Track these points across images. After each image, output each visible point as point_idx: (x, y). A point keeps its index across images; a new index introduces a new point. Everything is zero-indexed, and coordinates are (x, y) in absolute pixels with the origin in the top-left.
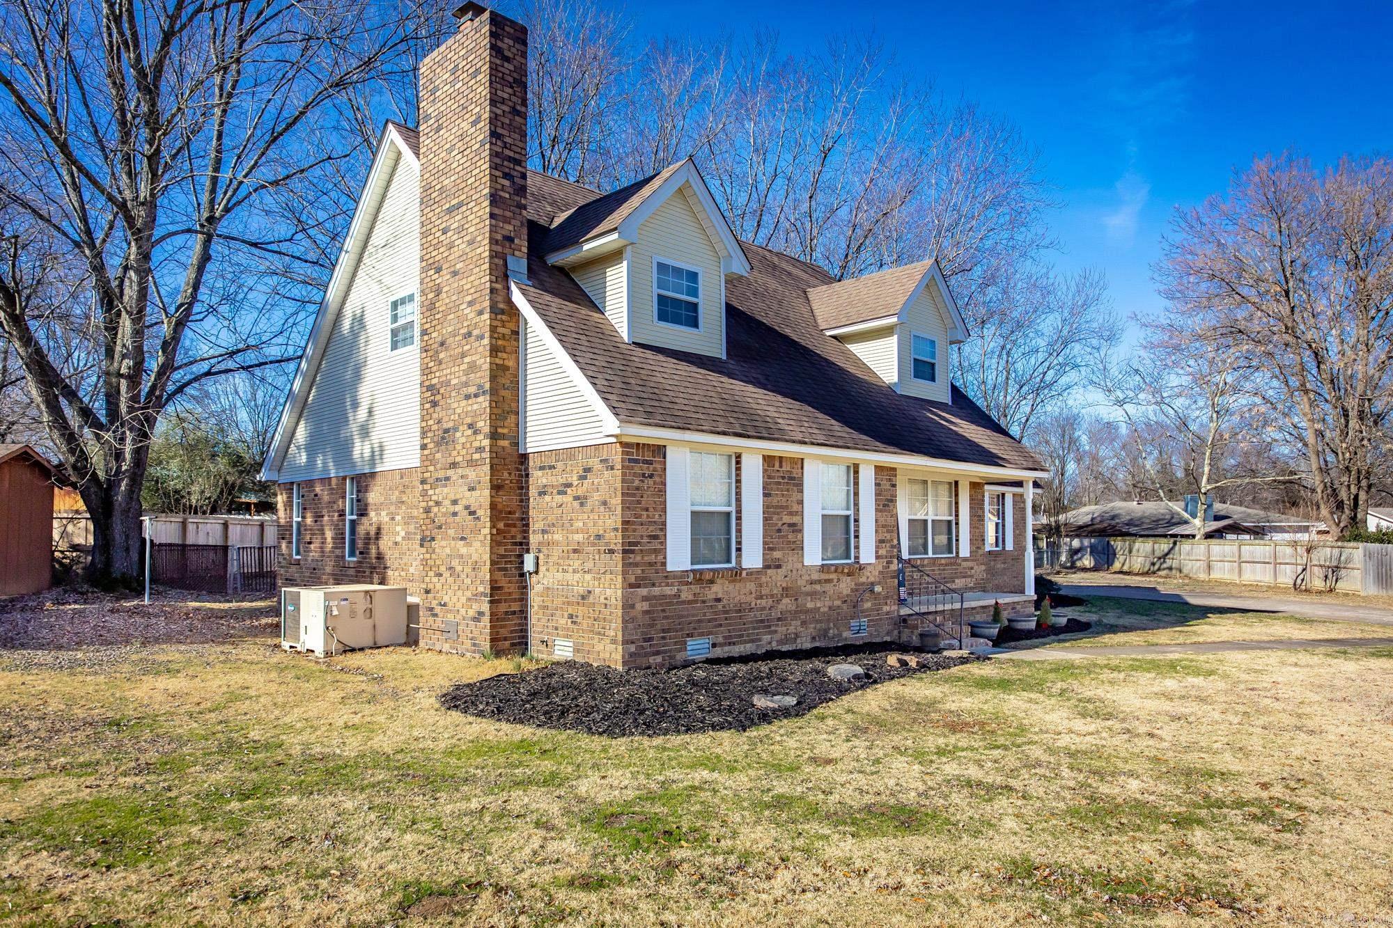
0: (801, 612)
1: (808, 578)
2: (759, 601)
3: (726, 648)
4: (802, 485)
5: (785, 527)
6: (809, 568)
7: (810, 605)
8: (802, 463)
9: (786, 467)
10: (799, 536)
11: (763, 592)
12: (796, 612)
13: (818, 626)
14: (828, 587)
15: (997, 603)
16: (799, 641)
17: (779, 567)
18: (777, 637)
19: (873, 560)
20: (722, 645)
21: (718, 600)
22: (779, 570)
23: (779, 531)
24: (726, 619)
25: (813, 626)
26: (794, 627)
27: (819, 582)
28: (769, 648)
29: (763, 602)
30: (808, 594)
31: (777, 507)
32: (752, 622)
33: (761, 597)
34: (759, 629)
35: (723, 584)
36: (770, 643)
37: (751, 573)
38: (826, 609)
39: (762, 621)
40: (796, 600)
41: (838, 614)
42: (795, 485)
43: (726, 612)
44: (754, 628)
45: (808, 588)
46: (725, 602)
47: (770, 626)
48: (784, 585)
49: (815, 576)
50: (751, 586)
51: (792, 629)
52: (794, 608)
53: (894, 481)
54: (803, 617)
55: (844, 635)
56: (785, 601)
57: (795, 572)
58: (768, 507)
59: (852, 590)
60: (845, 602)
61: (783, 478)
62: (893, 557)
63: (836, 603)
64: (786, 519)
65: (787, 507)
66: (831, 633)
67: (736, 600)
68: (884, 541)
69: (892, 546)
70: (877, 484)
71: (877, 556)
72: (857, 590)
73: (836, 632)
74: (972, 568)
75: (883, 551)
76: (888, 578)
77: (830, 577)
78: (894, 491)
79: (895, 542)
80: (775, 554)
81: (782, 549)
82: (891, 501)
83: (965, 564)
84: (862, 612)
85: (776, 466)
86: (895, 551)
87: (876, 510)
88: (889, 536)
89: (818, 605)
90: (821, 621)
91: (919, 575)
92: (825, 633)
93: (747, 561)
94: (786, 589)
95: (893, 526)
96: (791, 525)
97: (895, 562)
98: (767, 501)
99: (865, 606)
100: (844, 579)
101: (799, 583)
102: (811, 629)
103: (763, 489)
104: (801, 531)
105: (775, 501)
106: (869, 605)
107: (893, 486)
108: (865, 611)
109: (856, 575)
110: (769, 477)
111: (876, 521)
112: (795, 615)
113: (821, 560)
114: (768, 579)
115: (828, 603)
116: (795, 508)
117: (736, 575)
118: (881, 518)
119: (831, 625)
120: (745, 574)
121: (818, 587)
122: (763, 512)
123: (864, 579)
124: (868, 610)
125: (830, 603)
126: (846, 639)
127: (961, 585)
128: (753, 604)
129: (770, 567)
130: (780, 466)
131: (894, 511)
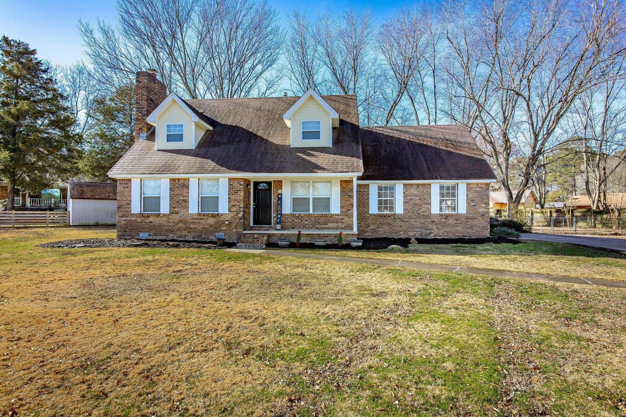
0: (188, 228)
1: (191, 217)
3: (154, 237)
4: (188, 187)
5: (181, 201)
6: (191, 214)
7: (192, 226)
8: (189, 180)
9: (181, 182)
10: (187, 204)
11: (170, 221)
12: (185, 228)
13: (196, 234)
14: (202, 221)
15: (299, 233)
16: (186, 237)
17: (178, 213)
18: (176, 235)
19: (227, 212)
20: (152, 235)
21: (151, 222)
23: (178, 202)
24: (154, 228)
27: (197, 219)
29: (170, 224)
30: (192, 223)
31: (177, 195)
32: (165, 230)
33: (169, 223)
34: (168, 232)
35: (153, 218)
36: (173, 237)
37: (164, 215)
38: (201, 228)
39: (169, 230)
40: (186, 224)
41: (207, 230)
42: (186, 187)
43: (155, 226)
44: (166, 232)
45: (192, 221)
46: (154, 223)
47: (173, 232)
48: (180, 219)
49: (196, 217)
50: (165, 219)
53: (242, 183)
54: (189, 230)
55: (211, 238)
56: (180, 224)
57: (185, 215)
58: (173, 195)
59: (215, 222)
60: (211, 226)
61: (180, 185)
62: (241, 211)
63: (206, 227)
64: (181, 198)
65: (182, 194)
66: (203, 236)
67: (158, 223)
68: (234, 206)
69: (240, 207)
70: (230, 185)
71: (230, 211)
72: (218, 223)
73: (206, 236)
74: (344, 219)
75: (234, 209)
76: (237, 219)
77: (203, 217)
78: (242, 187)
79: (242, 206)
80: (175, 209)
81: (179, 208)
82: (240, 191)
83: (337, 217)
84: (221, 230)
85: (177, 181)
86: (242, 209)
87: (229, 194)
88: (238, 204)
89: (197, 227)
90: (198, 232)
91: (300, 221)
92: (200, 236)
93: (162, 211)
94: (181, 220)
95: (241, 200)
96: (183, 200)
97: (242, 213)
98: (172, 193)
99: (223, 228)
100: (211, 218)
101: (187, 219)
102: (193, 234)
103: (170, 189)
104: (188, 202)
105: (176, 193)
106: (225, 228)
107: (241, 185)
108: (223, 230)
109: (217, 217)
110: (173, 185)
111: (229, 198)
112: (185, 229)
113: (200, 212)
114: (172, 217)
115: (202, 226)
116: (185, 194)
117: (158, 215)
118: (233, 197)
119: (203, 234)
120: (162, 215)
121: (197, 221)
122: (170, 196)
123: (222, 219)
124: (225, 230)
125: (203, 226)
126: (211, 239)
127: (333, 226)
128: (165, 224)
129: (173, 213)
130: (179, 181)
131: (242, 194)
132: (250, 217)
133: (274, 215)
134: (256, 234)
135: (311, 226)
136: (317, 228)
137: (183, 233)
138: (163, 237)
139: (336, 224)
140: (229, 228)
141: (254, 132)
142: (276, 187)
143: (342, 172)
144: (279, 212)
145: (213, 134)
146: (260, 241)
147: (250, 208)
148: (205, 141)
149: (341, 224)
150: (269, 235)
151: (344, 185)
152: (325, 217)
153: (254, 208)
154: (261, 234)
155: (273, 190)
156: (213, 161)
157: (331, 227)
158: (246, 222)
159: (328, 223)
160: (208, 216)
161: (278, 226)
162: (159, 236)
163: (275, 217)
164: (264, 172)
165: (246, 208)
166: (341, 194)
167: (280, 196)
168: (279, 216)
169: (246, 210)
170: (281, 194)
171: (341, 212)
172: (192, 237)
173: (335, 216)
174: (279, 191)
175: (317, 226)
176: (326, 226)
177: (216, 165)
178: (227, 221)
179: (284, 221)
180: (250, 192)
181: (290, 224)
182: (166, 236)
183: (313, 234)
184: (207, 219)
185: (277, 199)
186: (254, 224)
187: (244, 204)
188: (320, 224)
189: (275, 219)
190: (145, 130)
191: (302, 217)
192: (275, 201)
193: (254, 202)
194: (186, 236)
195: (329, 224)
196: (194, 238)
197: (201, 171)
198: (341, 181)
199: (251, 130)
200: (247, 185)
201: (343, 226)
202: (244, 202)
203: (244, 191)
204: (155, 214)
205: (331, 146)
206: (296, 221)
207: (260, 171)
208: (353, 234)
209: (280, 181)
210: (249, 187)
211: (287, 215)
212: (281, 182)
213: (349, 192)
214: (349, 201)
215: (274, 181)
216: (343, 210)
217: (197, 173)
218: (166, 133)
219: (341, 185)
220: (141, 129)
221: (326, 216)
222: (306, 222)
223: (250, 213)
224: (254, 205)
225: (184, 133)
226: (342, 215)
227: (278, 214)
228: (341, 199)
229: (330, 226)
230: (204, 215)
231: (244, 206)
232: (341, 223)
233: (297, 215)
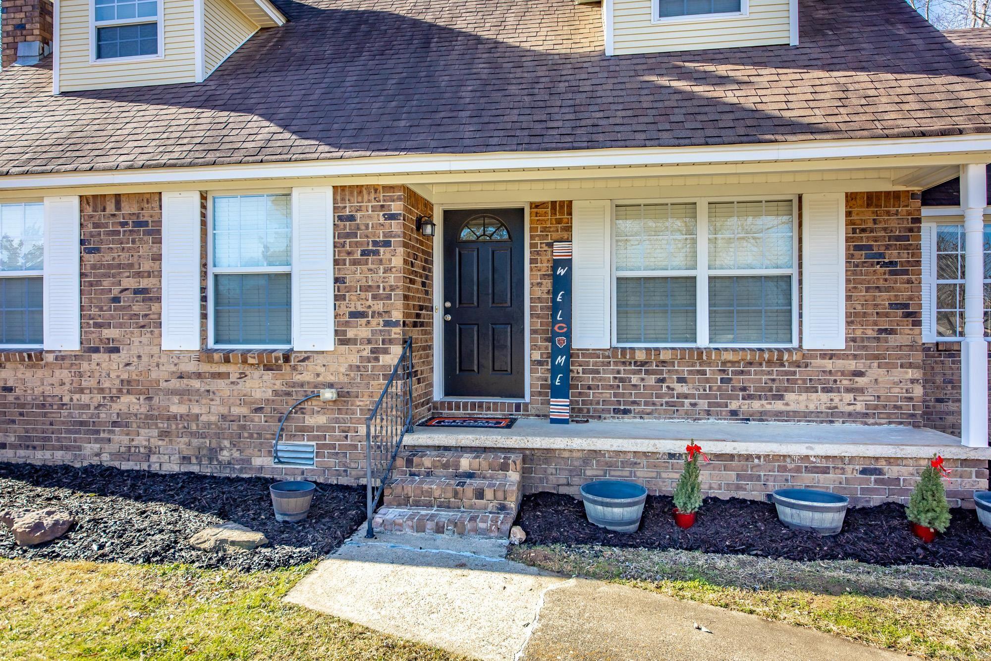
0: (159, 417)
1: (173, 368)
2: (76, 397)
3: (22, 453)
4: (159, 232)
5: (128, 295)
6: (177, 356)
7: (177, 408)
8: (160, 200)
9: (128, 208)
10: (155, 307)
11: (84, 384)
12: (147, 417)
13: (196, 442)
14: (221, 384)
15: (693, 450)
16: (153, 458)
17: (116, 350)
18: (113, 447)
19: (328, 343)
20: (13, 447)
21: (10, 389)
22: (114, 356)
23: (116, 300)
24: (21, 414)
25: (185, 440)
26: (144, 437)
27: (199, 376)
28: (95, 461)
29: (85, 398)
30: (174, 392)
31: (110, 267)
32: (63, 423)
33: (81, 391)
34: (76, 432)
35: (15, 370)
36: (98, 455)
37: (61, 357)
38: (213, 419)
39: (82, 423)
40: (149, 399)
41: (244, 427)
42: (148, 233)
43: (23, 406)
44: (69, 431)
45: (175, 384)
46: (18, 392)
47: (97, 432)
48: (125, 376)
49: (191, 367)
50: (64, 374)
51: (140, 440)
52: (143, 410)
53: (397, 207)
54: (163, 425)
55: (257, 462)
56: (126, 399)
57: (145, 359)
58: (94, 267)
59: (276, 393)
60: (259, 410)
61: (123, 224)
62: (391, 342)
63: (236, 411)
64: (130, 283)
65: (131, 266)
66: (225, 455)
67: (37, 392)
68: (362, 315)
69: (387, 323)
70: (341, 218)
71: (342, 339)
72: (288, 394)
73: (236, 454)
74: (860, 374)
75: (359, 331)
76: (375, 377)
77: (223, 368)
78: (396, 227)
79: (397, 315)
80: (107, 333)
81: (121, 326)
82: (387, 244)
83: (828, 364)
84: (303, 429)
85: (111, 208)
86: (396, 332)
87: (336, 262)
88: (379, 306)
89: (196, 410)
90: (203, 436)
91: (651, 380)
92: (213, 454)
93: (51, 342)
94: (129, 382)
95: (392, 289)
96: (137, 292)
97: (397, 351)
98: (91, 259)
99: (311, 421)
100: (257, 374)
101: (154, 375)
102: (182, 444)
103: (82, 242)
104: (159, 299)
105: (107, 258)
106: (321, 420)
107: (392, 217)
108: (311, 429)
109: (286, 368)
110: (96, 225)
111: (336, 280)
112: (149, 419)
113: (211, 344)
114: (94, 366)
115: (218, 409)
116: (146, 266)
117: (35, 359)
118: (355, 275)
119: (226, 443)
120: (50, 358)
121: (196, 384)
122: (82, 275)
123: (307, 377)
124: (319, 428)
125: (224, 410)
126: (261, 468)
127: (812, 407)
128: (66, 400)
129: (96, 350)
130: (118, 207)
131: (398, 261)
132: (430, 363)
133: (537, 356)
134: (464, 449)
135: (703, 404)
136: (734, 413)
137: (141, 441)
138: (59, 454)
139: (824, 397)
140: (337, 421)
141: (441, 23)
142: (544, 229)
143: (923, 134)
144: (561, 342)
145: (283, 37)
146: (489, 494)
147: (431, 324)
148: (249, 58)
149: (849, 397)
150: (529, 457)
151: (866, 215)
152: (770, 362)
153: (446, 323)
154: (485, 450)
155: (532, 246)
156: (269, 117)
157: (802, 408)
158: (418, 390)
159: (786, 390)
160: (245, 361)
161: (560, 407)
162: (43, 448)
163: (540, 363)
164: (501, 147)
165: (415, 325)
166: (849, 257)
167: (561, 272)
168: (561, 360)
169: (415, 333)
170: (567, 263)
171: (851, 340)
172: (175, 458)
173: (819, 362)
174: (559, 250)
175: (734, 405)
176: (778, 406)
177: (279, 129)
178: (331, 386)
179: (578, 379)
180: (430, 255)
181: (608, 394)
182: (67, 448)
183: (749, 457)
184: (243, 375)
185: (548, 284)
186: (447, 393)
187: (407, 307)
188: (750, 397)
189: (542, 372)
190: (37, 32)
191: (663, 362)
192: (539, 292)
193: (446, 299)
194: (150, 452)
195: (790, 397)
196: (186, 459)
197: (211, 157)
198: (851, 197)
199: (429, 18)
200: (420, 224)
201: (860, 407)
202: (406, 297)
203: (405, 245)
204: (21, 352)
205: (794, 41)
206: (635, 380)
207: (483, 147)
208: (965, 462)
209: (562, 203)
210: (428, 229)
211: (594, 353)
212: (566, 207)
213: (887, 247)
214: (888, 289)
215: (535, 206)
216: (858, 333)
217: (190, 165)
218: (92, 25)
219: (848, 214)
220: (21, 27)
221: (777, 359)
222: (681, 388)
223: (430, 347)
224: (447, 311)
225: (159, 19)
226: (855, 357)
227: (555, 352)
228: (848, 281)
229: (793, 407)
230: (227, 360)
231: (406, 315)
232: (848, 390)
233: (640, 356)
